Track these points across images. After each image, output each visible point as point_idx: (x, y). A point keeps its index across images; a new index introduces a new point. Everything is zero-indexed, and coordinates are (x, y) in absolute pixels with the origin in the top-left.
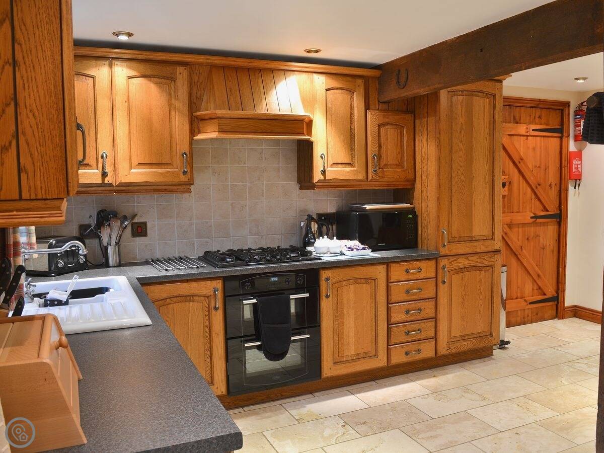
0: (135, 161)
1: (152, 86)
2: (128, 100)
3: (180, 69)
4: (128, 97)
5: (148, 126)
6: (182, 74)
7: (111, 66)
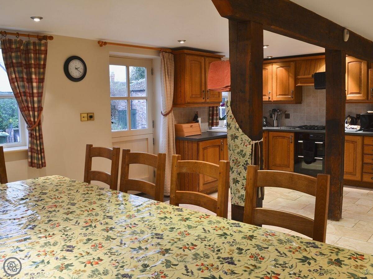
0: (278, 94)
1: (284, 69)
2: (277, 75)
3: (292, 63)
4: (277, 74)
5: (282, 83)
6: (293, 64)
7: (272, 65)
